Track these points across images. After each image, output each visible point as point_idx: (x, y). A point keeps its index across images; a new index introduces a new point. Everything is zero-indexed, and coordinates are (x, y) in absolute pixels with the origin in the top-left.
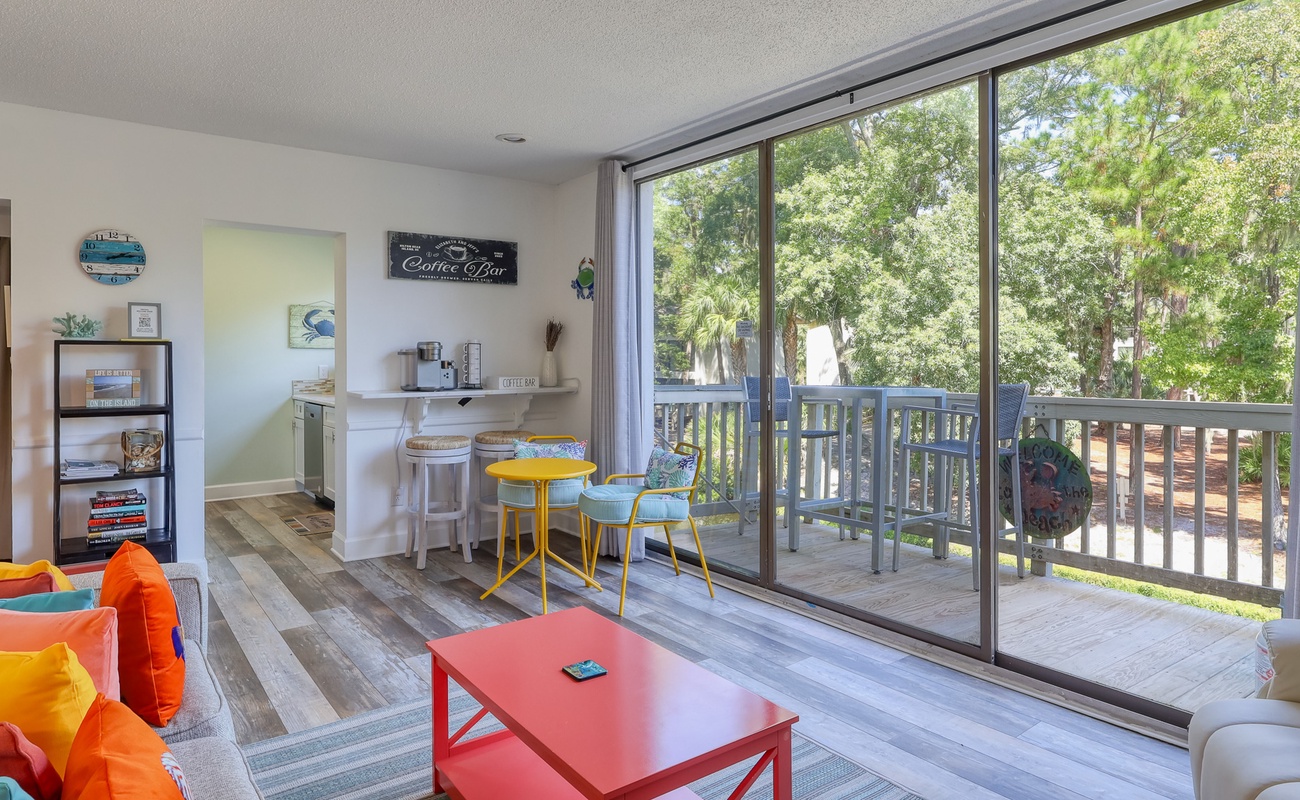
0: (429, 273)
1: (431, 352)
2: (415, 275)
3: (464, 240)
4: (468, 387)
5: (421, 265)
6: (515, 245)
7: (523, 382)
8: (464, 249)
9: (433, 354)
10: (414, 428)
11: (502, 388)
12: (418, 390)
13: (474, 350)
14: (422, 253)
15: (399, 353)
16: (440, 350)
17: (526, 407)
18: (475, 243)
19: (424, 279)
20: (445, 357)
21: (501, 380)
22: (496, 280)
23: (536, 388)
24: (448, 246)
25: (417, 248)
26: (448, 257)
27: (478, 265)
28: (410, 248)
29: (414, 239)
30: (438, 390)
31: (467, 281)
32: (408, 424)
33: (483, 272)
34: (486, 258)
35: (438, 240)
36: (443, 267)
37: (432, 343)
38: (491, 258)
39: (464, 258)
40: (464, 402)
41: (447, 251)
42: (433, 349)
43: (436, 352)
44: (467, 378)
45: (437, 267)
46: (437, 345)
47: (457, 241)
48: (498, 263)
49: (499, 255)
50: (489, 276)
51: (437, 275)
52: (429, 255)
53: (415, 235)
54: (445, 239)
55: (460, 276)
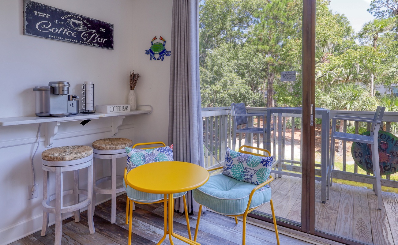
0: (57, 34)
1: (61, 89)
2: (45, 35)
3: (81, 17)
4: (85, 112)
5: (51, 28)
6: (112, 25)
7: (121, 108)
8: (81, 23)
9: (63, 90)
10: (45, 142)
11: (109, 113)
12: (51, 116)
13: (90, 88)
14: (51, 20)
15: (34, 90)
16: (68, 88)
17: (121, 123)
18: (88, 20)
19: (53, 38)
20: (71, 93)
21: (109, 107)
22: (101, 45)
24: (70, 18)
25: (48, 16)
26: (70, 26)
27: (90, 34)
28: (42, 15)
29: (45, 9)
30: (67, 116)
31: (83, 43)
32: (40, 140)
33: (93, 40)
34: (95, 31)
35: (63, 13)
36: (66, 32)
37: (63, 82)
38: (98, 31)
39: (81, 28)
40: (84, 122)
41: (70, 21)
42: (63, 87)
43: (66, 89)
44: (85, 106)
45: (62, 31)
46: (66, 84)
47: (76, 17)
48: (102, 35)
49: (103, 30)
50: (97, 43)
51: (62, 37)
52: (56, 22)
53: (45, 6)
54: (68, 13)
55: (79, 39)
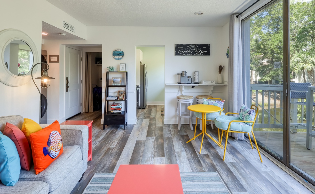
0: (185, 54)
1: (183, 74)
2: (181, 54)
3: (195, 44)
4: (195, 83)
5: (183, 52)
6: (209, 45)
7: (210, 82)
8: (195, 47)
9: (184, 74)
10: (181, 93)
11: (204, 84)
12: (181, 83)
13: (197, 74)
14: (183, 49)
15: (178, 74)
16: (186, 73)
17: (212, 89)
18: (198, 45)
19: (184, 55)
20: (188, 75)
21: (203, 81)
22: (204, 54)
23: (214, 84)
24: (190, 46)
25: (182, 48)
26: (190, 49)
27: (199, 51)
28: (180, 48)
29: (181, 45)
30: (186, 84)
31: (196, 55)
32: (180, 92)
33: (200, 53)
34: (201, 49)
35: (187, 45)
36: (189, 52)
39: (195, 49)
40: (193, 87)
41: (190, 48)
43: (185, 74)
44: (195, 81)
45: (187, 52)
46: (185, 72)
47: (193, 45)
48: (204, 50)
49: (205, 48)
50: (202, 54)
51: (187, 54)
52: (185, 49)
53: (181, 44)
54: (189, 45)
55: (194, 54)
